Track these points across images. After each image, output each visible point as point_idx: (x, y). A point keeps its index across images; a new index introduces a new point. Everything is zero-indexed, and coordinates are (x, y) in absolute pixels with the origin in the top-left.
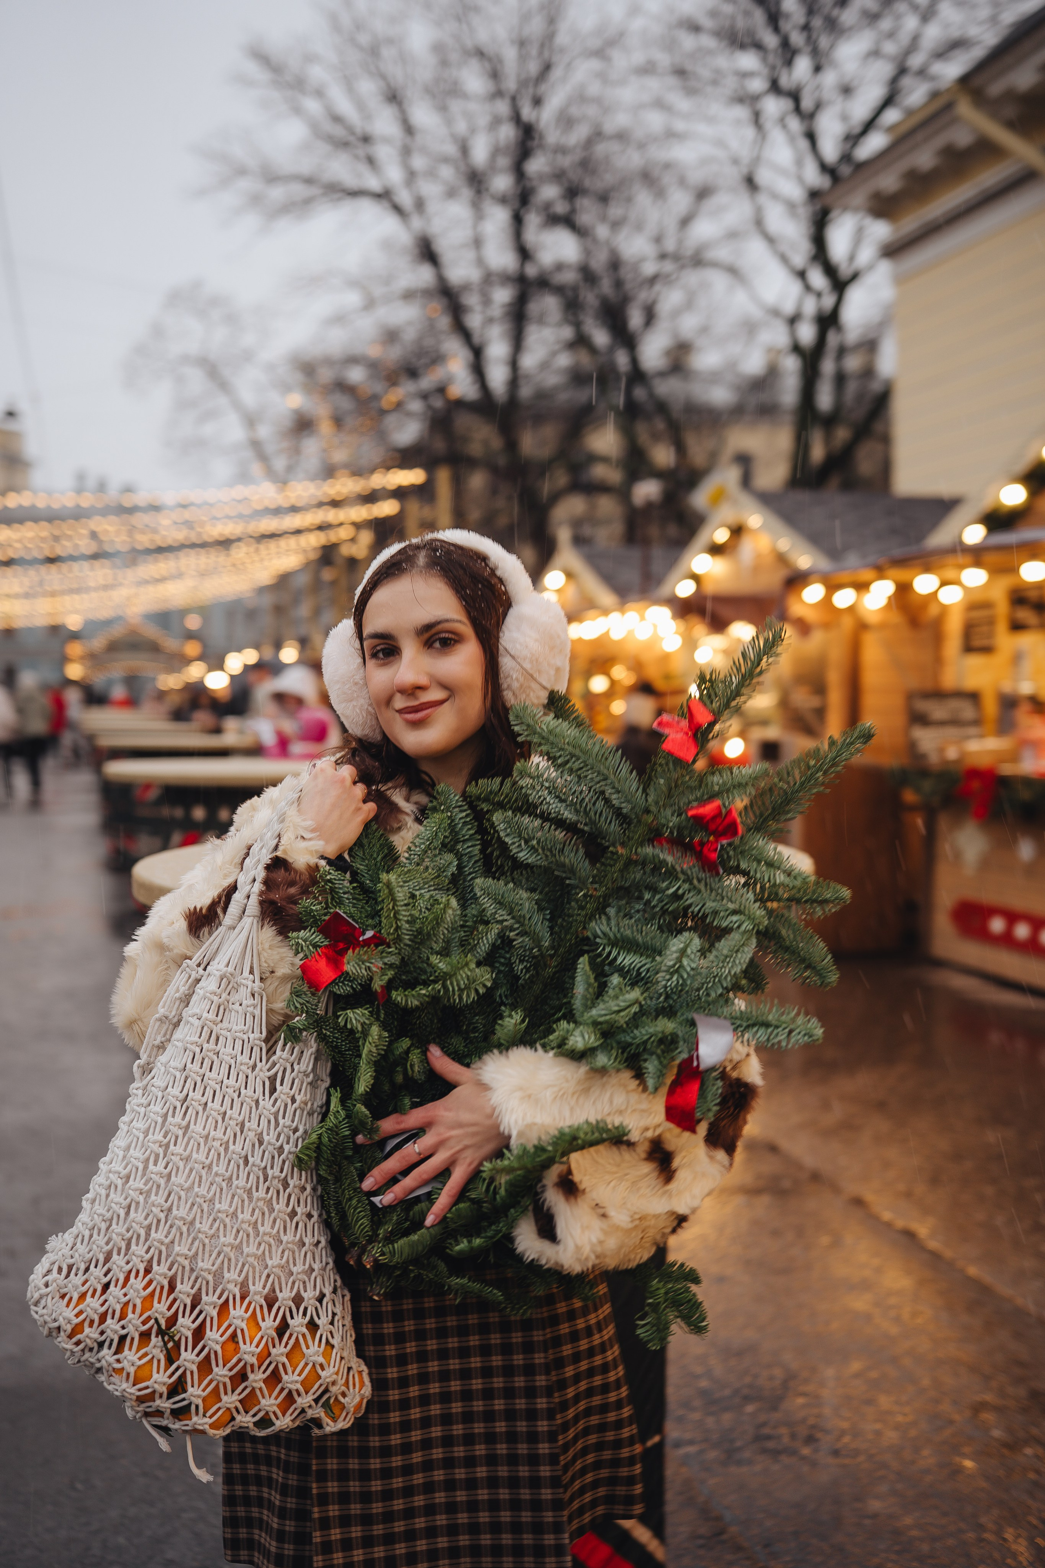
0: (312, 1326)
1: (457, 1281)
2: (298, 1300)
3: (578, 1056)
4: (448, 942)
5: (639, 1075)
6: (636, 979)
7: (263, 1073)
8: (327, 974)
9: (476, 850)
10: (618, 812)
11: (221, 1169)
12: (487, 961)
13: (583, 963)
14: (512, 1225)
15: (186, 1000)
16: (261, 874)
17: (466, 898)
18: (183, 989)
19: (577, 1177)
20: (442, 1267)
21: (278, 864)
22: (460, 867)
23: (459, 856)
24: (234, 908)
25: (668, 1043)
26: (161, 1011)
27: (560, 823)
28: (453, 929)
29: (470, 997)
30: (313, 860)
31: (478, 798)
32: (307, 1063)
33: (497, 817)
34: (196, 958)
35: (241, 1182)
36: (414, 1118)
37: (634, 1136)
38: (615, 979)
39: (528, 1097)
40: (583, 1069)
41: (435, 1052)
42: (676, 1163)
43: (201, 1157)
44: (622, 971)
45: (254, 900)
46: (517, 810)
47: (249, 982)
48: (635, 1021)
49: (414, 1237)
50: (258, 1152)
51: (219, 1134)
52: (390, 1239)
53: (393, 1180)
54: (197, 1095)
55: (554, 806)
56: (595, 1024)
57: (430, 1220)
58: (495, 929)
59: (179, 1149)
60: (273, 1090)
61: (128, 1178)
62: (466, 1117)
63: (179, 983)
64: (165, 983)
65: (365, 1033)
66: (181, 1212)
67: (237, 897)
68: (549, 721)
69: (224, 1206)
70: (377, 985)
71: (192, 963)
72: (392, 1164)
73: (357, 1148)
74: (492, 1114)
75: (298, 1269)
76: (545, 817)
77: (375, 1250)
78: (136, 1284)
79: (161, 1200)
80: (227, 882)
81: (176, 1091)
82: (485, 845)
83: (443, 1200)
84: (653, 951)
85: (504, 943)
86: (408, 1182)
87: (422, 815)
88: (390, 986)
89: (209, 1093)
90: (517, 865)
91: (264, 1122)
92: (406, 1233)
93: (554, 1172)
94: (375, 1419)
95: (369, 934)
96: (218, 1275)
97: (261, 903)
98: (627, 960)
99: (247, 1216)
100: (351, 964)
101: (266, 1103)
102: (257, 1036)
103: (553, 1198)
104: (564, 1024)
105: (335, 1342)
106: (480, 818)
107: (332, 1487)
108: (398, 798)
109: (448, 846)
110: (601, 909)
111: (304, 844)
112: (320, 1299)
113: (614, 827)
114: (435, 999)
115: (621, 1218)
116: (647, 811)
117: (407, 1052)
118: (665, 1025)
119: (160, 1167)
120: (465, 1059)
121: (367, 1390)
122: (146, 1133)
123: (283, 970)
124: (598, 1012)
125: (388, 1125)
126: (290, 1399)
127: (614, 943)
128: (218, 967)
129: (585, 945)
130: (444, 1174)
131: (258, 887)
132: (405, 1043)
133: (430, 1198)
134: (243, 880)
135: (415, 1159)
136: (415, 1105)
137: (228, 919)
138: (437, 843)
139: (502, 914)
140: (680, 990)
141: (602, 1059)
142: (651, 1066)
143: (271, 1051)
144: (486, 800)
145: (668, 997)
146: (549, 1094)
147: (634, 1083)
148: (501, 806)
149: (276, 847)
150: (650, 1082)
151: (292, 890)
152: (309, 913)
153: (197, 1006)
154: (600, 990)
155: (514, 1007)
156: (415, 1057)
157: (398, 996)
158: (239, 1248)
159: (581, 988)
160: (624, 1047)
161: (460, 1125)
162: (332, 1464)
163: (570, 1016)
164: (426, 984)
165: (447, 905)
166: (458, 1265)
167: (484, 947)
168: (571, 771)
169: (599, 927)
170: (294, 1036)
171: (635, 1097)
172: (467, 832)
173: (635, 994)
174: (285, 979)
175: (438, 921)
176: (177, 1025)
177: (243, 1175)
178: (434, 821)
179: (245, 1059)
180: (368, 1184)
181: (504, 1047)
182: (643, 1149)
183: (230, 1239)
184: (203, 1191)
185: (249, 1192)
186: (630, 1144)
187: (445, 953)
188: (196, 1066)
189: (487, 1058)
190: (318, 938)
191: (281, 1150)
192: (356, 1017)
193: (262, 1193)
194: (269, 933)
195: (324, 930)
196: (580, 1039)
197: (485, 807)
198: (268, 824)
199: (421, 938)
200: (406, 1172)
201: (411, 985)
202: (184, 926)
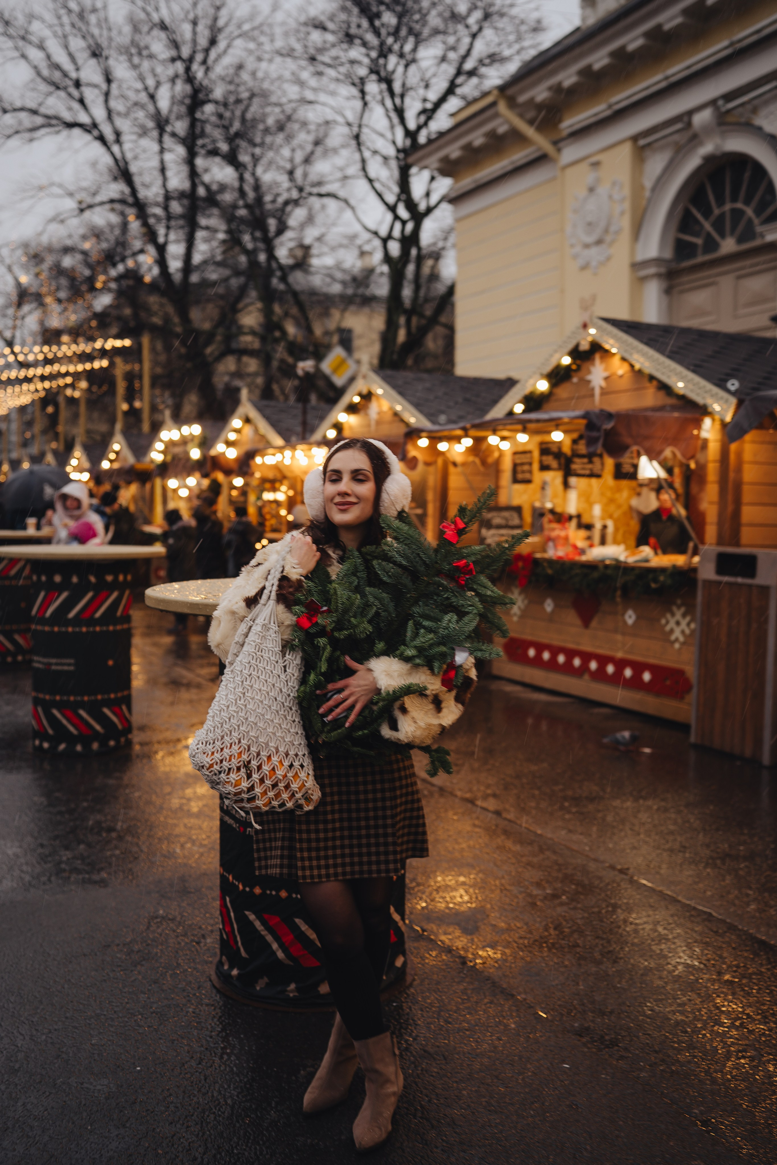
0: (302, 766)
1: (356, 749)
2: (296, 755)
3: (407, 660)
4: (355, 613)
5: (431, 669)
6: (429, 630)
7: (281, 664)
8: (306, 624)
9: (365, 576)
10: (424, 562)
11: (267, 702)
12: (370, 622)
13: (411, 623)
14: (380, 725)
15: (246, 635)
16: (276, 583)
17: (363, 595)
18: (245, 630)
19: (406, 706)
20: (350, 744)
21: (284, 579)
22: (358, 583)
23: (358, 578)
24: (264, 597)
25: (443, 655)
26: (237, 639)
27: (400, 566)
28: (358, 607)
29: (363, 636)
30: (299, 577)
32: (298, 661)
33: (375, 562)
34: (250, 617)
35: (274, 708)
36: (340, 684)
37: (428, 692)
38: (422, 631)
39: (389, 675)
40: (409, 666)
41: (348, 658)
42: (443, 705)
43: (259, 697)
44: (424, 627)
46: (383, 560)
47: (274, 627)
48: (431, 646)
49: (339, 731)
50: (280, 696)
51: (265, 688)
52: (329, 732)
53: (331, 710)
54: (255, 673)
55: (399, 559)
56: (415, 647)
57: (347, 725)
58: (375, 608)
59: (249, 694)
60: (285, 671)
61: (228, 707)
62: (362, 682)
63: (243, 628)
65: (324, 649)
66: (252, 719)
67: (266, 592)
68: (397, 523)
69: (269, 717)
70: (329, 629)
71: (248, 619)
72: (331, 703)
73: (317, 696)
74: (374, 682)
75: (296, 743)
76: (395, 563)
77: (323, 737)
78: (235, 747)
79: (243, 715)
80: (261, 586)
81: (246, 672)
82: (369, 574)
83: (352, 717)
84: (437, 620)
85: (377, 614)
86: (338, 710)
87: (341, 560)
88: (332, 630)
89: (260, 672)
90: (385, 583)
91: (282, 684)
92: (336, 730)
93: (397, 704)
94: (321, 809)
95: (325, 608)
96: (267, 744)
97: (277, 595)
98: (426, 623)
99: (277, 721)
100: (320, 620)
101: (283, 676)
102: (278, 649)
103: (397, 713)
104: (403, 647)
106: (367, 563)
107: (304, 836)
109: (354, 574)
110: (416, 603)
111: (295, 570)
112: (304, 755)
113: (422, 569)
114: (350, 635)
115: (422, 724)
116: (436, 563)
117: (339, 657)
118: (443, 649)
119: (242, 702)
121: (320, 794)
123: (287, 622)
124: (417, 642)
125: (330, 687)
126: (293, 795)
127: (421, 616)
128: (260, 621)
129: (411, 616)
130: (352, 707)
131: (275, 588)
132: (338, 653)
133: (347, 717)
134: (268, 585)
135: (341, 700)
136: (341, 679)
137: (263, 601)
138: (350, 572)
139: (377, 603)
140: (448, 636)
141: (418, 661)
142: (436, 664)
143: (284, 655)
144: (370, 555)
145: (443, 638)
146: (396, 674)
147: (428, 672)
148: (376, 558)
149: (282, 572)
150: (436, 670)
151: (291, 590)
152: (299, 599)
153: (252, 636)
154: (416, 635)
155: (380, 640)
156: (342, 658)
157: (336, 634)
158: (274, 734)
159: (409, 634)
160: (426, 657)
161: (360, 686)
162: (304, 827)
163: (405, 645)
164: (347, 629)
165: (356, 598)
166: (358, 742)
167: (370, 616)
168: (406, 545)
169: (416, 610)
170: (293, 648)
171: (429, 677)
172: (362, 568)
173: (431, 636)
174: (288, 626)
175: (352, 604)
176: (242, 645)
177: (275, 705)
179: (273, 658)
180: (321, 711)
181: (378, 656)
182: (431, 698)
183: (271, 730)
184: (260, 711)
185: (277, 712)
186: (426, 696)
187: (355, 617)
188: (254, 662)
190: (303, 609)
191: (289, 695)
192: (322, 641)
193: (282, 712)
194: (281, 608)
195: (307, 606)
196: (410, 652)
197: (369, 557)
198: (277, 561)
199: (346, 611)
200: (337, 706)
201: (340, 630)
202: (243, 604)
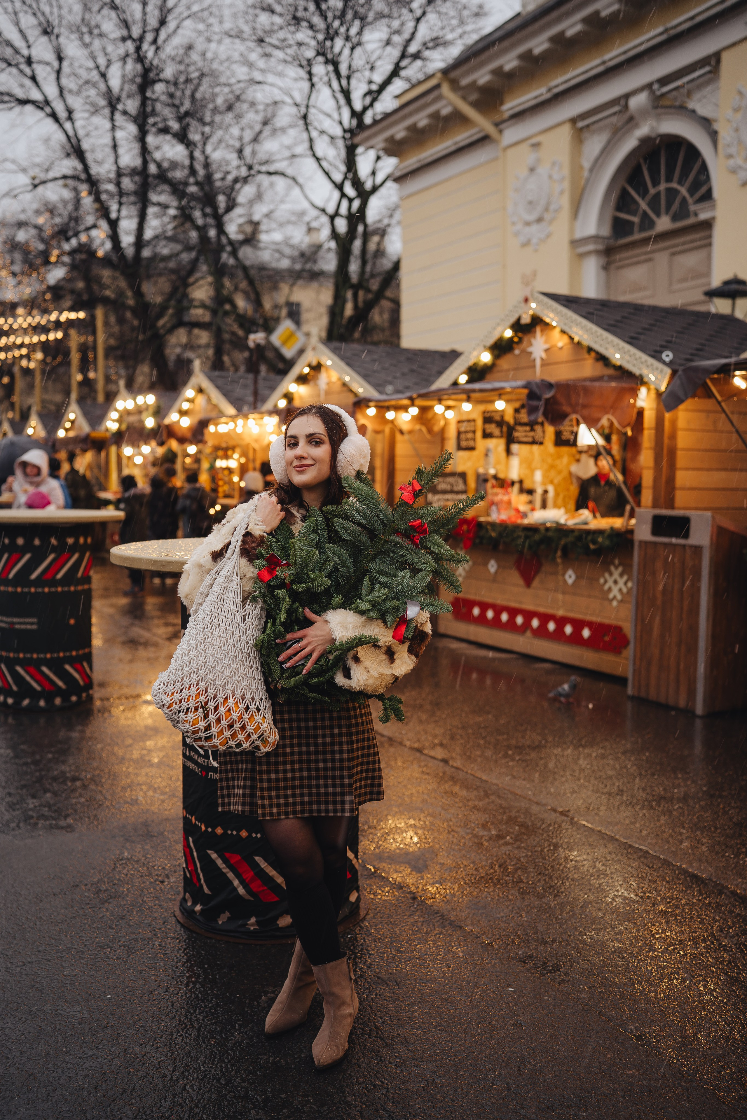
0: (258, 710)
1: (312, 695)
2: (253, 699)
3: (362, 613)
4: (314, 567)
5: (385, 622)
6: (385, 586)
7: (241, 613)
8: (267, 577)
9: (326, 533)
10: (382, 522)
11: (225, 648)
12: (329, 576)
13: (366, 578)
14: (334, 674)
15: (211, 586)
16: (241, 538)
17: (322, 551)
18: (210, 582)
19: (359, 656)
20: (307, 690)
22: (319, 539)
23: (319, 535)
24: (230, 551)
25: (396, 609)
26: (201, 590)
27: (359, 524)
28: (317, 563)
29: (321, 589)
30: (262, 533)
31: (327, 513)
32: (258, 611)
33: (335, 520)
34: (215, 570)
35: (233, 653)
36: (299, 634)
37: (381, 644)
38: (378, 586)
39: (344, 627)
40: (364, 618)
41: (307, 610)
42: (396, 656)
43: (218, 643)
44: (380, 583)
45: (238, 549)
46: (343, 518)
47: (236, 579)
48: (384, 601)
49: (297, 678)
50: (239, 643)
51: (224, 635)
52: (287, 678)
53: (290, 658)
54: (216, 621)
55: (358, 518)
56: (370, 601)
57: (304, 672)
58: (333, 563)
59: (209, 640)
60: (245, 620)
61: (190, 650)
62: (319, 633)
63: (208, 579)
64: (202, 580)
65: (284, 600)
66: (210, 663)
67: (231, 547)
68: (357, 484)
69: (226, 662)
70: (287, 581)
71: (214, 572)
72: (290, 651)
73: (276, 644)
74: (330, 633)
75: (253, 687)
76: (354, 522)
77: (282, 682)
78: (193, 689)
79: (202, 659)
80: (226, 542)
81: (208, 619)
82: (329, 531)
83: (309, 665)
84: (393, 576)
85: (336, 569)
86: (296, 658)
87: (304, 519)
88: (292, 582)
89: (221, 620)
90: (344, 540)
91: (241, 632)
92: (294, 676)
93: (351, 653)
94: (279, 751)
95: (284, 562)
96: (224, 687)
97: (241, 549)
98: (382, 579)
99: (235, 666)
100: (279, 572)
101: (242, 625)
102: (239, 599)
103: (351, 663)
104: (358, 601)
105: (266, 716)
106: (328, 521)
108: (294, 511)
109: (315, 531)
110: (374, 559)
111: (258, 527)
112: (261, 699)
113: (380, 527)
114: (308, 589)
115: (375, 674)
116: (393, 522)
117: (297, 608)
118: (396, 603)
119: (202, 646)
120: (318, 613)
121: (277, 737)
122: (196, 635)
123: (249, 575)
124: (371, 597)
125: (289, 636)
126: (249, 736)
127: (378, 572)
128: (223, 573)
129: (368, 572)
130: (309, 655)
131: (239, 543)
132: (297, 604)
133: (304, 665)
134: (233, 540)
135: (299, 649)
136: (299, 630)
137: (227, 555)
138: (311, 530)
139: (336, 558)
140: (402, 591)
141: (371, 614)
142: (389, 618)
143: (244, 606)
144: (330, 513)
145: (397, 593)
146: (351, 626)
147: (382, 625)
148: (336, 516)
149: (247, 528)
150: (389, 623)
151: (254, 545)
152: (261, 553)
153: (215, 587)
154: (372, 589)
155: (338, 594)
156: (300, 609)
157: (295, 587)
158: (231, 677)
159: (365, 588)
160: (380, 610)
161: (317, 636)
162: (264, 768)
163: (360, 599)
164: (305, 583)
165: (314, 553)
166: (313, 688)
167: (328, 571)
168: (365, 504)
169: (372, 566)
170: (254, 599)
171: (382, 630)
172: (322, 526)
173: (385, 591)
174: (250, 578)
175: (311, 559)
176: (207, 595)
177: (233, 651)
178: (309, 522)
179: (234, 608)
180: (280, 659)
181: (335, 608)
182: (384, 650)
183: (228, 674)
184: (218, 656)
185: (235, 657)
186: (379, 647)
187: (313, 571)
188: (216, 610)
189: (328, 612)
190: (264, 563)
191: (247, 642)
192: (281, 593)
193: (240, 658)
194: (244, 561)
195: (267, 560)
196: (365, 606)
197: (330, 516)
198: (243, 519)
199: (304, 565)
200: (295, 655)
201: (299, 583)
202: (210, 557)
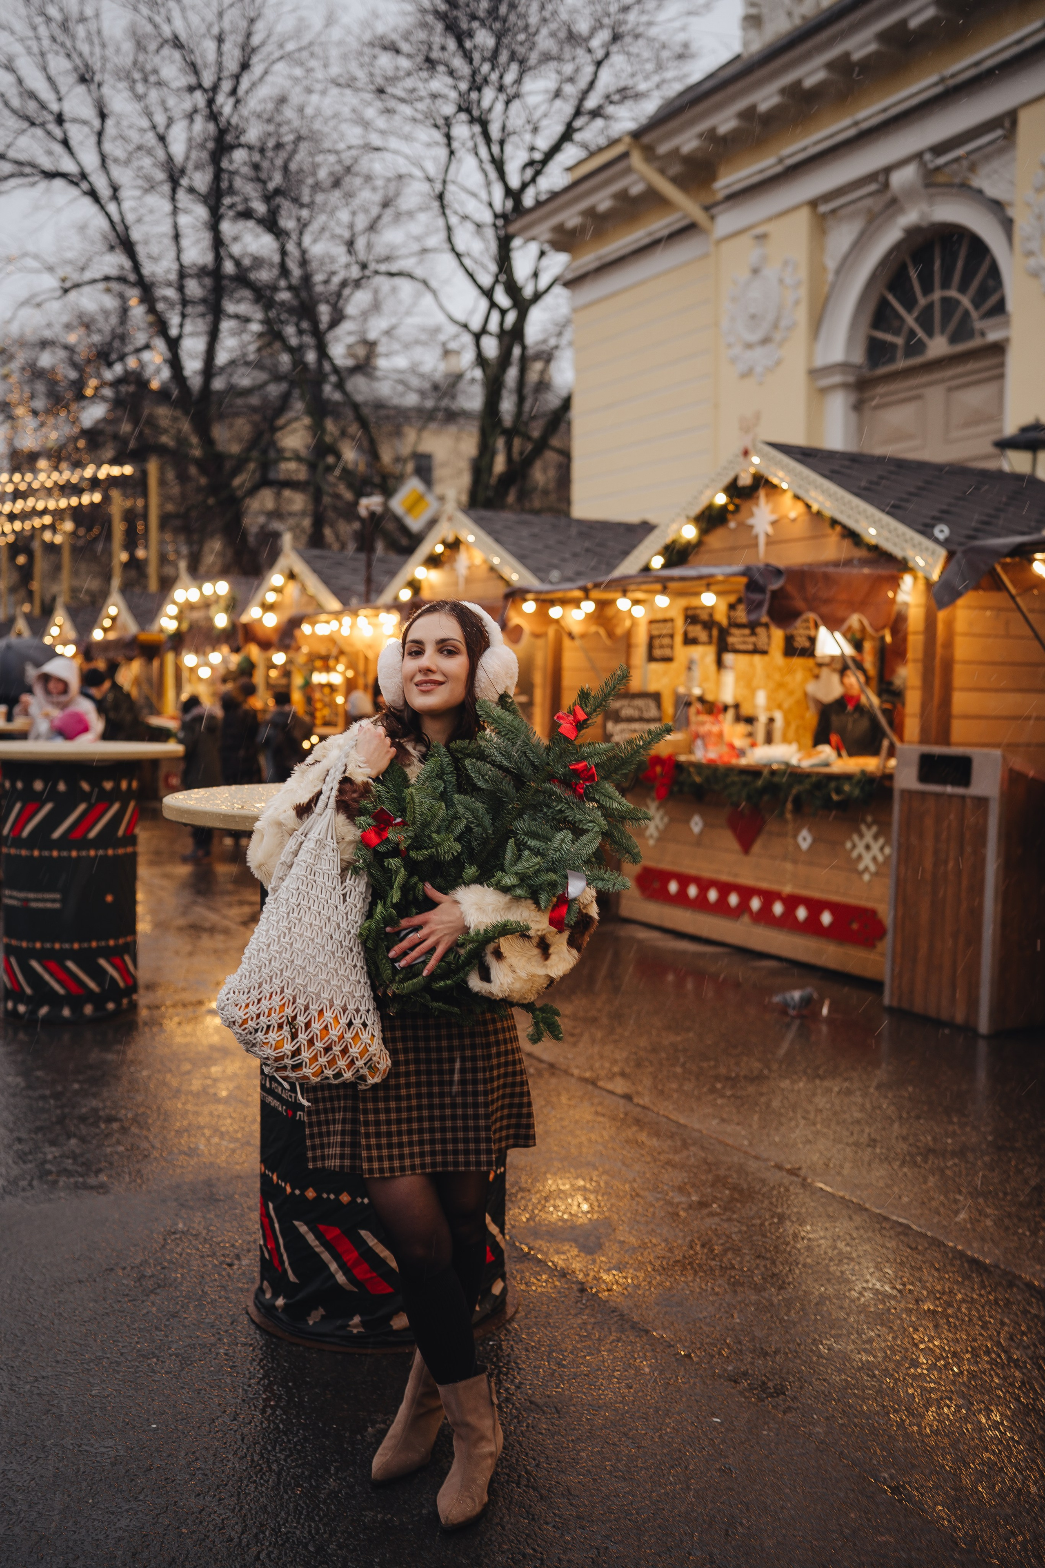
0: (365, 1025)
1: (436, 1005)
2: (358, 1010)
3: (506, 890)
4: (439, 827)
5: (537, 903)
6: (537, 853)
7: (339, 891)
8: (374, 840)
9: (454, 779)
10: (532, 764)
11: (319, 941)
12: (458, 839)
13: (511, 842)
14: (467, 974)
15: (295, 854)
17: (450, 804)
18: (294, 847)
19: (502, 950)
20: (429, 998)
21: (346, 781)
22: (445, 788)
23: (445, 782)
24: (321, 804)
25: (553, 885)
26: (283, 859)
27: (500, 767)
28: (443, 820)
29: (449, 857)
30: (365, 779)
31: (456, 750)
32: (362, 888)
33: (467, 762)
35: (329, 948)
36: (417, 920)
37: (531, 933)
38: (526, 853)
39: (480, 909)
40: (508, 897)
41: (428, 886)
42: (551, 950)
43: (309, 934)
44: (529, 848)
46: (477, 759)
47: (331, 844)
48: (537, 873)
49: (415, 981)
50: (337, 933)
51: (317, 923)
52: (402, 981)
53: (405, 954)
54: (305, 902)
55: (499, 758)
56: (516, 874)
57: (425, 973)
58: (465, 821)
59: (297, 930)
60: (345, 901)
61: (269, 945)
62: (445, 918)
63: (291, 844)
64: (281, 845)
65: (397, 872)
66: (299, 962)
68: (498, 711)
69: (321, 960)
70: (402, 847)
71: (299, 833)
72: (405, 944)
73: (386, 934)
74: (462, 918)
75: (357, 995)
76: (493, 763)
77: (394, 987)
78: (276, 998)
79: (288, 956)
80: (316, 790)
81: (294, 900)
82: (459, 776)
83: (432, 963)
84: (547, 839)
85: (468, 829)
86: (414, 954)
87: (424, 758)
88: (408, 849)
89: (311, 901)
90: (479, 789)
91: (340, 918)
92: (410, 979)
93: (490, 947)
94: (391, 1082)
95: (399, 820)
96: (318, 995)
97: (337, 802)
98: (532, 843)
99: (332, 965)
100: (391, 834)
101: (341, 907)
102: (336, 872)
103: (490, 960)
104: (500, 873)
105: (375, 1034)
106: (457, 764)
107: (371, 1117)
108: (409, 747)
109: (440, 776)
110: (520, 815)
111: (360, 770)
112: (368, 1011)
113: (529, 771)
114: (431, 856)
115: (523, 974)
116: (548, 764)
117: (416, 884)
118: (552, 876)
119: (287, 939)
120: (444, 891)
121: (389, 1062)
122: (278, 922)
123: (349, 838)
124: (519, 867)
125: (404, 923)
126: (352, 1062)
127: (526, 834)
128: (313, 835)
129: (513, 833)
130: (432, 950)
131: (334, 793)
132: (415, 879)
133: (425, 963)
134: (325, 789)
135: (417, 941)
136: (417, 914)
137: (318, 809)
138: (434, 775)
139: (468, 815)
140: (560, 860)
141: (519, 892)
142: (543, 897)
143: (343, 880)
144: (461, 752)
145: (553, 863)
146: (490, 908)
147: (533, 907)
148: (469, 756)
149: (344, 772)
150: (543, 905)
151: (355, 795)
152: (366, 808)
153: (302, 855)
154: (519, 857)
155: (471, 864)
156: (420, 886)
157: (413, 854)
158: (328, 982)
159: (509, 855)
160: (530, 887)
161: (442, 923)
162: (370, 1106)
163: (503, 870)
164: (426, 848)
165: (440, 808)
166: (438, 996)
167: (458, 832)
168: (509, 739)
169: (520, 825)
170: (356, 871)
171: (533, 914)
172: (450, 769)
173: (538, 859)
174: (350, 842)
175: (434, 816)
176: (291, 866)
177: (330, 944)
179: (330, 884)
180: (392, 954)
181: (467, 884)
182: (535, 941)
183: (324, 977)
184: (310, 952)
185: (333, 953)
186: (529, 937)
187: (438, 832)
188: (304, 888)
189: (458, 889)
190: (370, 821)
191: (349, 932)
192: (394, 863)
193: (340, 954)
194: (342, 818)
195: (375, 817)
196: (509, 880)
197: (460, 756)
198: (339, 758)
199: (426, 825)
200: (412, 948)
201: (419, 848)
202: (293, 813)
